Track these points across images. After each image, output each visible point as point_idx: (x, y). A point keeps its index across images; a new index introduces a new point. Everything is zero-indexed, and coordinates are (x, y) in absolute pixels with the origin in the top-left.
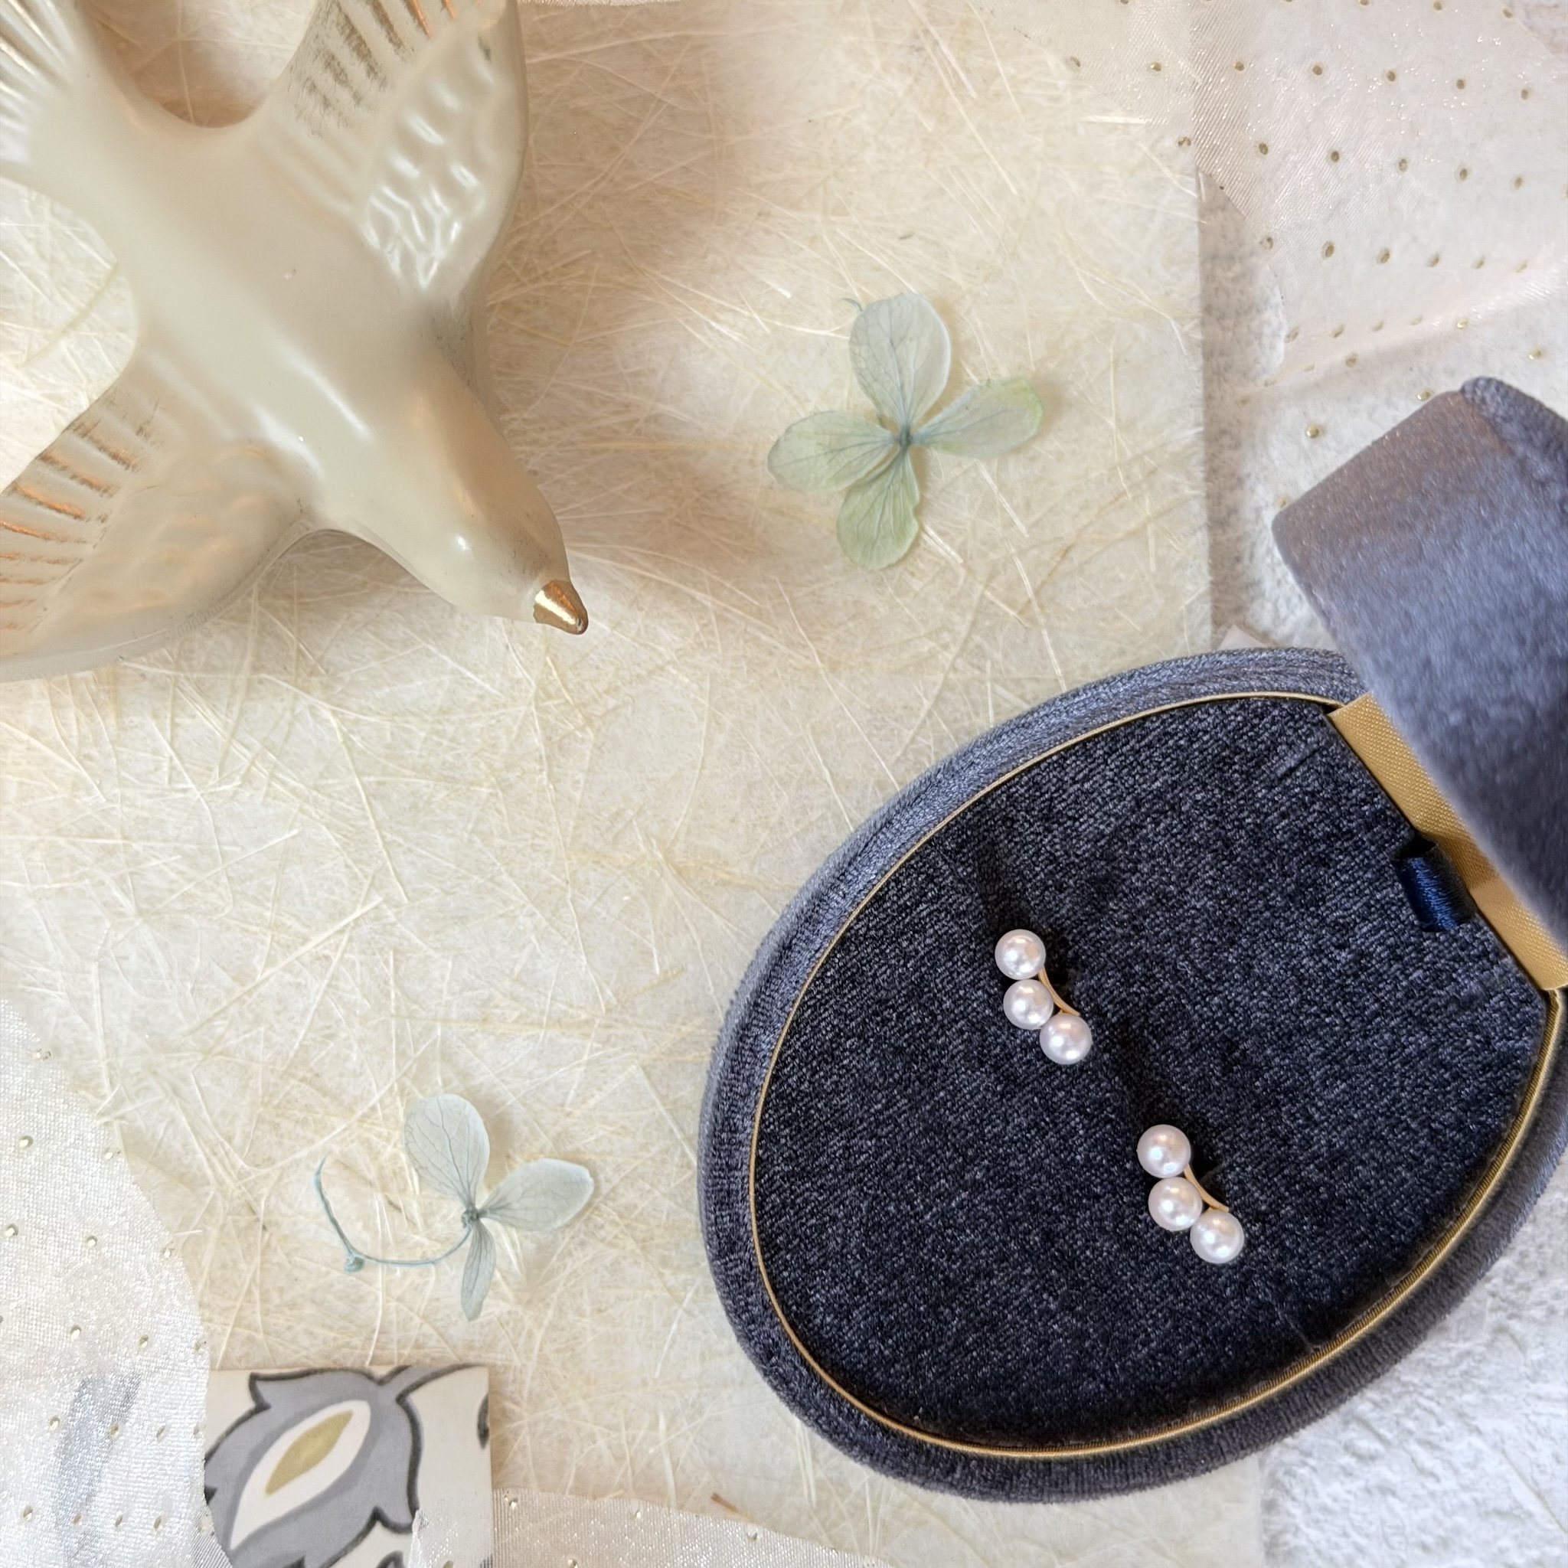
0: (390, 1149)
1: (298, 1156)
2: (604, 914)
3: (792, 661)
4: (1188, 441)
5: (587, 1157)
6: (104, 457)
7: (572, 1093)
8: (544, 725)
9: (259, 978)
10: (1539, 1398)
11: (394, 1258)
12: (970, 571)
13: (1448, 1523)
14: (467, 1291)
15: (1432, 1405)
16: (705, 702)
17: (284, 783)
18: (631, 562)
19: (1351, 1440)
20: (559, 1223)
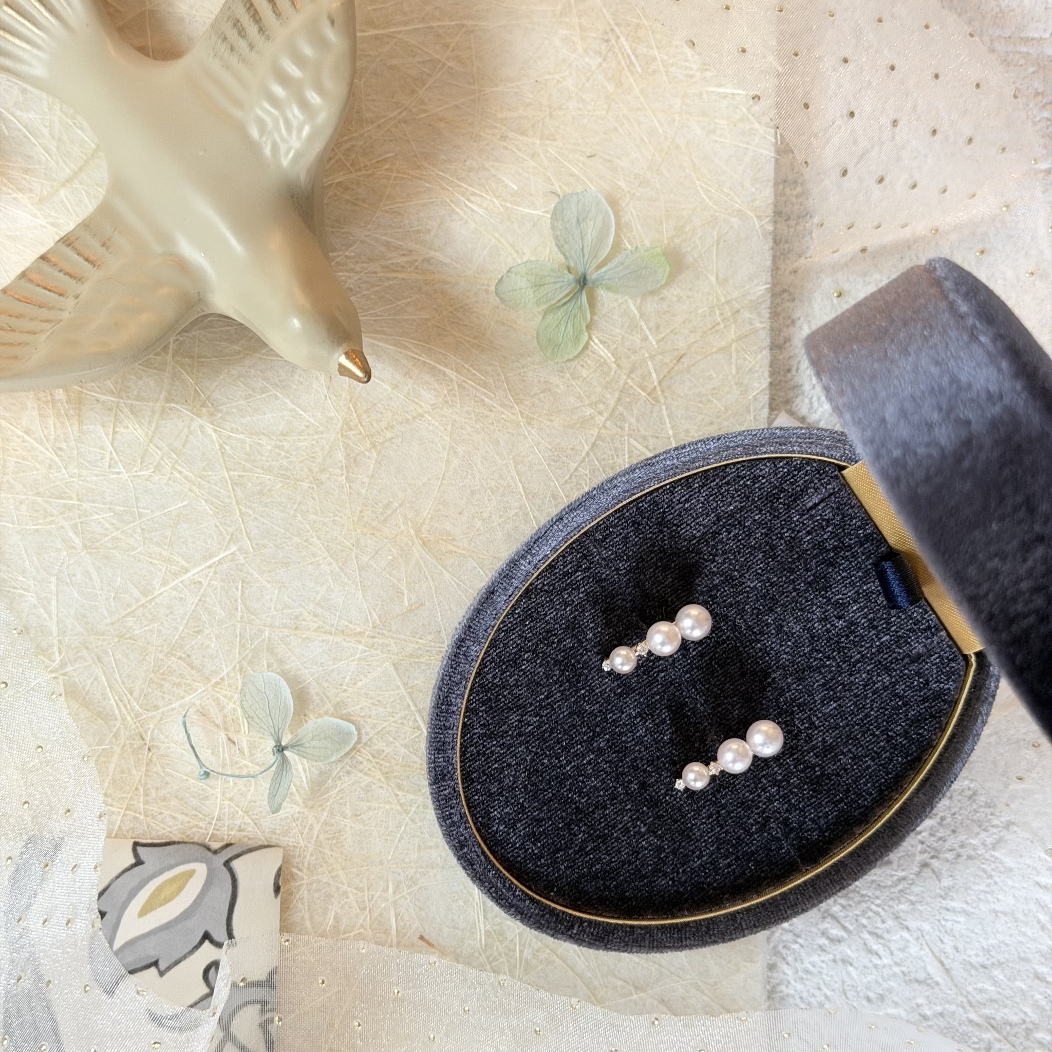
0: (231, 705)
1: (173, 706)
2: (375, 566)
3: (503, 416)
4: (760, 293)
5: (354, 719)
6: (80, 259)
7: (348, 677)
8: (346, 446)
9: (156, 593)
10: (948, 910)
11: (229, 773)
12: (618, 366)
13: (885, 985)
14: (272, 795)
15: (880, 910)
16: (448, 438)
17: (180, 472)
18: (406, 348)
19: (826, 929)
20: (334, 758)
